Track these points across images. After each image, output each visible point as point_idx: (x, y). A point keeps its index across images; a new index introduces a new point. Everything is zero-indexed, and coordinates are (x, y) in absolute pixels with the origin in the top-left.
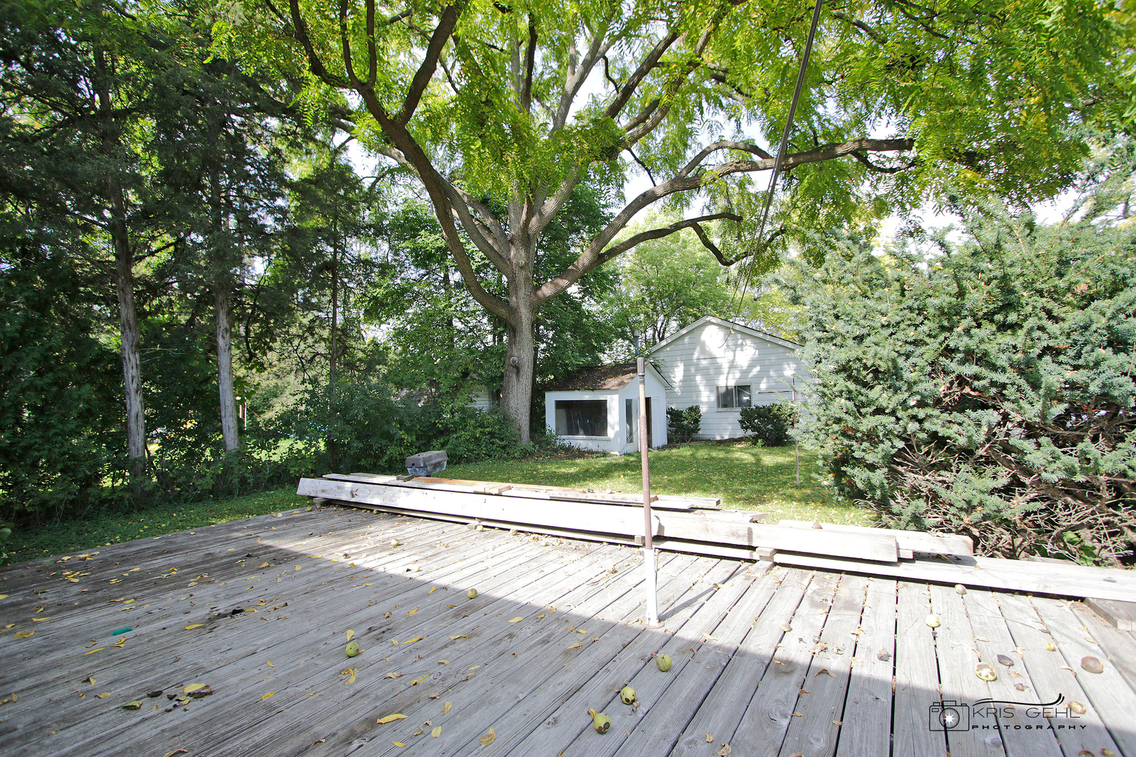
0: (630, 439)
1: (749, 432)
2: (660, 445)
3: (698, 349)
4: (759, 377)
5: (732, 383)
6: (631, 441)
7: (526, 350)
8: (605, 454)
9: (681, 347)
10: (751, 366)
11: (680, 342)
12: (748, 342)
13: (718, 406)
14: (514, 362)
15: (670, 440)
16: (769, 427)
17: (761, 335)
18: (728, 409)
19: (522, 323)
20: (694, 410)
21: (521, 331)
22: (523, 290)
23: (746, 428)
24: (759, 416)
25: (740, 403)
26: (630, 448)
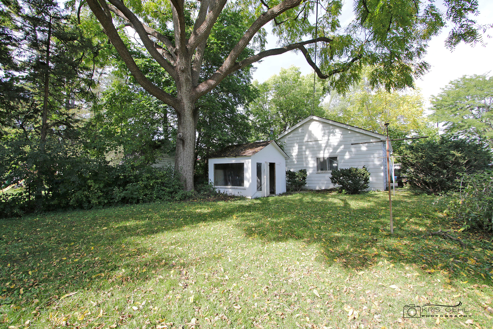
0: (259, 188)
1: (337, 185)
2: (281, 192)
3: (307, 135)
4: (343, 152)
5: (327, 155)
6: (261, 190)
7: (189, 128)
8: (242, 198)
9: (297, 135)
10: (339, 145)
11: (295, 132)
12: (337, 130)
13: (318, 170)
14: (180, 136)
15: (288, 190)
16: (350, 181)
17: (345, 126)
18: (324, 171)
19: (184, 110)
20: (304, 172)
21: (184, 116)
22: (185, 88)
23: (335, 183)
24: (344, 175)
25: (331, 168)
26: (259, 194)
